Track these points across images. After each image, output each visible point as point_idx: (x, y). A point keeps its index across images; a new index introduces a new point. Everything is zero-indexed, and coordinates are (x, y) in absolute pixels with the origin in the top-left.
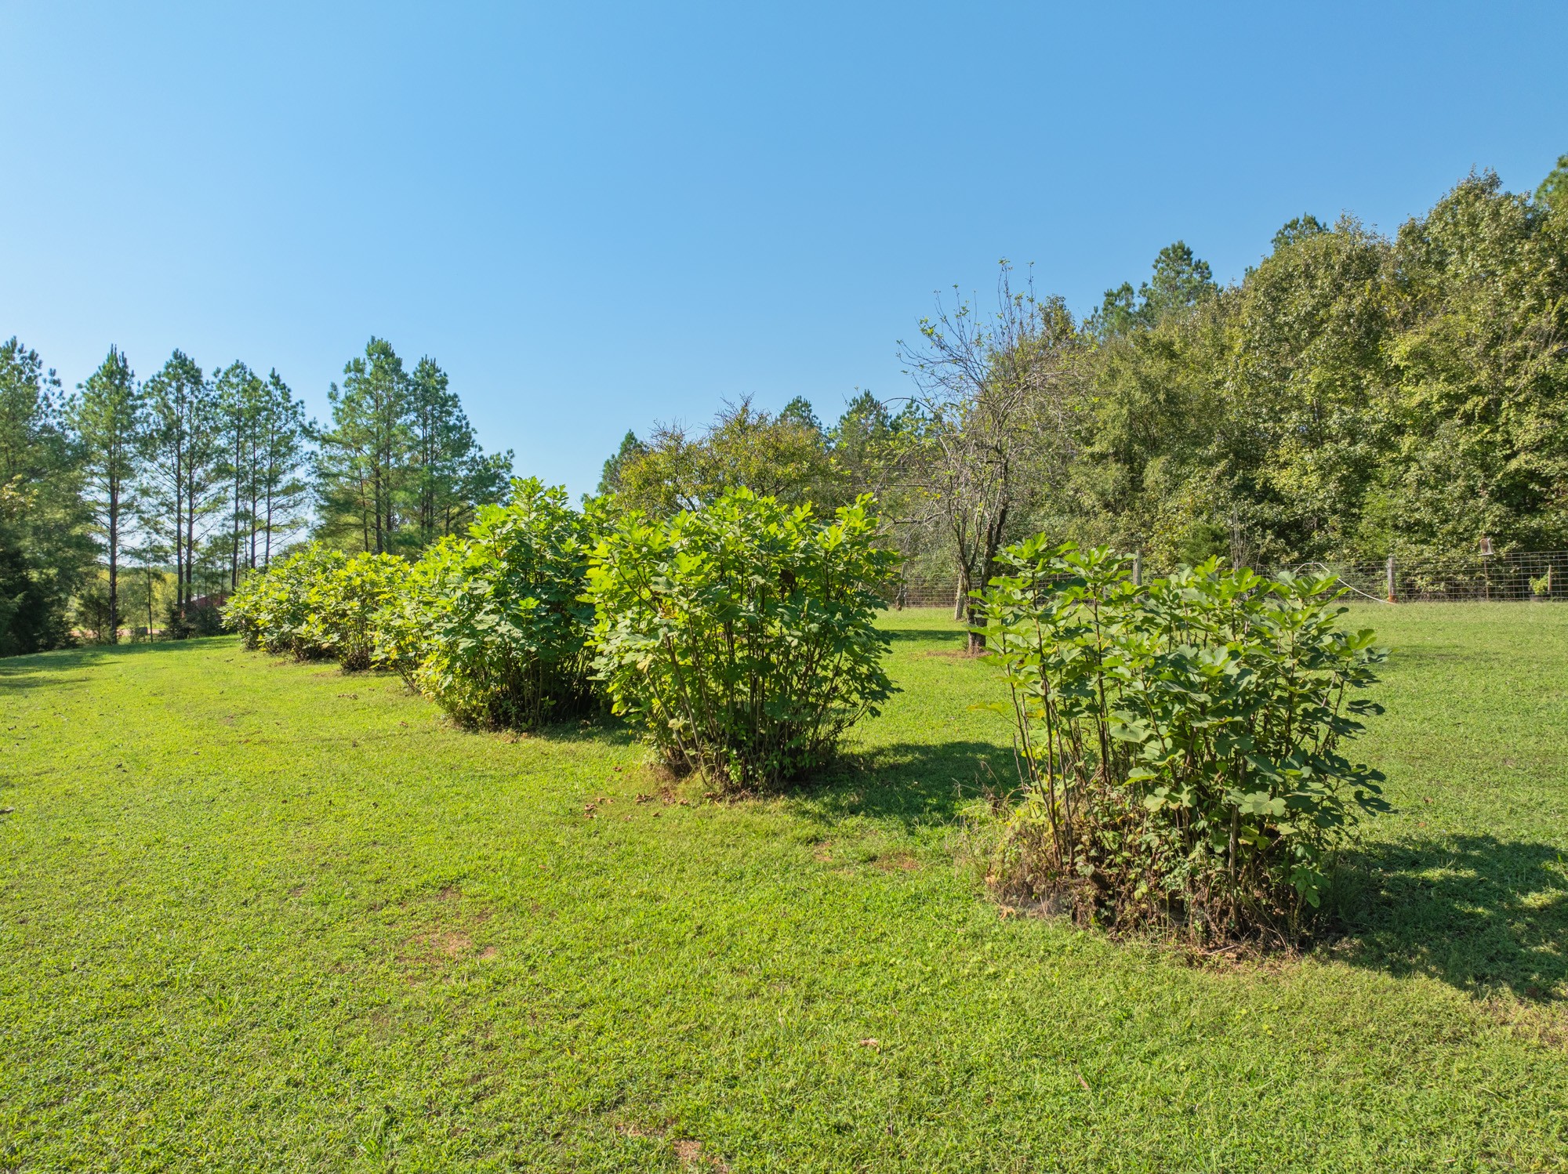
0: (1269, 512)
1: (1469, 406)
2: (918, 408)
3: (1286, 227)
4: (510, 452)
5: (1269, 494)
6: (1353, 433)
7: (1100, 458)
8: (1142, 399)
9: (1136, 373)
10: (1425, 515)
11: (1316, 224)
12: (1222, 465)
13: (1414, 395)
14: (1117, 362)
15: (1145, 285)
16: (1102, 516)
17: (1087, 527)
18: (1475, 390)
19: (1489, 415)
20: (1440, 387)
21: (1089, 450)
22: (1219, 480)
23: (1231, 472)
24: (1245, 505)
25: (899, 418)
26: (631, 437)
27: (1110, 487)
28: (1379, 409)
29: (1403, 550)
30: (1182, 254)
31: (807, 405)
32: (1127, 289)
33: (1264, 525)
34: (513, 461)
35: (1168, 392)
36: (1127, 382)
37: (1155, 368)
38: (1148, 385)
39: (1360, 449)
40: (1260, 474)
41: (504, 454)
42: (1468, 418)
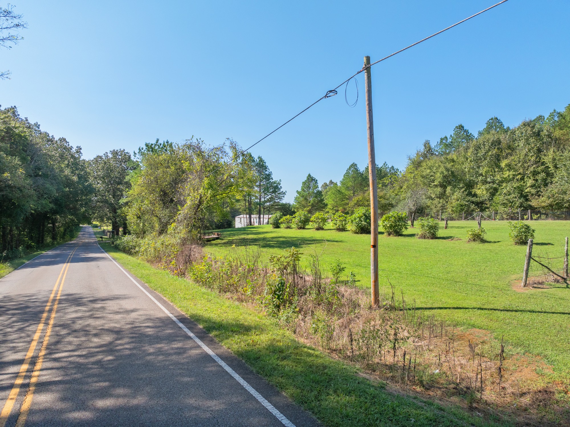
0: (474, 199)
1: (518, 177)
2: (387, 165)
3: (490, 120)
4: (280, 180)
5: (475, 195)
6: (493, 182)
7: (436, 186)
8: (446, 173)
9: (444, 167)
10: (505, 201)
11: (497, 119)
12: (463, 189)
13: (507, 174)
14: (440, 163)
15: (451, 135)
16: (436, 200)
17: (433, 202)
18: (520, 174)
19: (522, 179)
20: (511, 173)
21: (433, 184)
22: (463, 192)
23: (466, 190)
24: (470, 198)
25: (381, 167)
26: (309, 175)
27: (438, 193)
28: (498, 177)
29: (501, 209)
30: (461, 127)
31: (356, 165)
32: (446, 138)
33: (473, 202)
34: (281, 183)
35: (451, 171)
36: (442, 169)
37: (449, 166)
38: (447, 170)
39: (495, 186)
40: (473, 191)
41: (279, 181)
42: (517, 180)
